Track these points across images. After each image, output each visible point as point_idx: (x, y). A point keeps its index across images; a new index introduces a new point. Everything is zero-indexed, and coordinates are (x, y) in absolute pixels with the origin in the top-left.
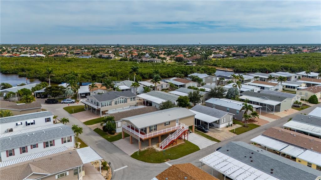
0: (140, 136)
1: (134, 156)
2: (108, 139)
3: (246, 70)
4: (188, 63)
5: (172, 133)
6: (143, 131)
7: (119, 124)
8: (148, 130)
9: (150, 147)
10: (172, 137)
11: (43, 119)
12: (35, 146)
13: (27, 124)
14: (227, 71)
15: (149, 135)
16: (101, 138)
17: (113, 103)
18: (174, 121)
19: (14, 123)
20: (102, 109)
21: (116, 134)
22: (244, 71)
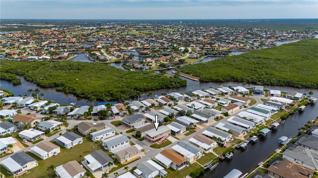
0: (152, 139)
1: (151, 146)
2: (139, 140)
3: (207, 81)
4: (169, 68)
5: (163, 137)
6: (153, 138)
7: (142, 134)
8: (155, 137)
9: (155, 143)
10: (163, 139)
11: (112, 132)
12: (119, 145)
13: (107, 135)
14: (195, 81)
15: (155, 139)
16: (136, 140)
17: (136, 122)
18: (163, 133)
19: (103, 135)
20: (132, 125)
21: (141, 138)
22: (205, 81)
